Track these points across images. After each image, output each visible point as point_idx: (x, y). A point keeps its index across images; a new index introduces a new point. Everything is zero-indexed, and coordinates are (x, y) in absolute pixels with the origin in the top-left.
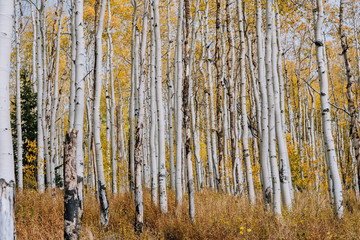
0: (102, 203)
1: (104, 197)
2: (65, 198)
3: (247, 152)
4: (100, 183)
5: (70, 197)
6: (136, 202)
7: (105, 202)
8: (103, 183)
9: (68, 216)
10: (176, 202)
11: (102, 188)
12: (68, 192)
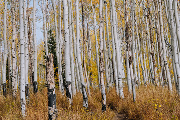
0: (84, 96)
1: (85, 92)
2: (48, 94)
3: (166, 63)
4: (82, 84)
5: (51, 93)
6: (102, 94)
7: (85, 95)
8: (84, 84)
9: (50, 105)
10: (129, 92)
11: (83, 87)
12: (49, 91)
